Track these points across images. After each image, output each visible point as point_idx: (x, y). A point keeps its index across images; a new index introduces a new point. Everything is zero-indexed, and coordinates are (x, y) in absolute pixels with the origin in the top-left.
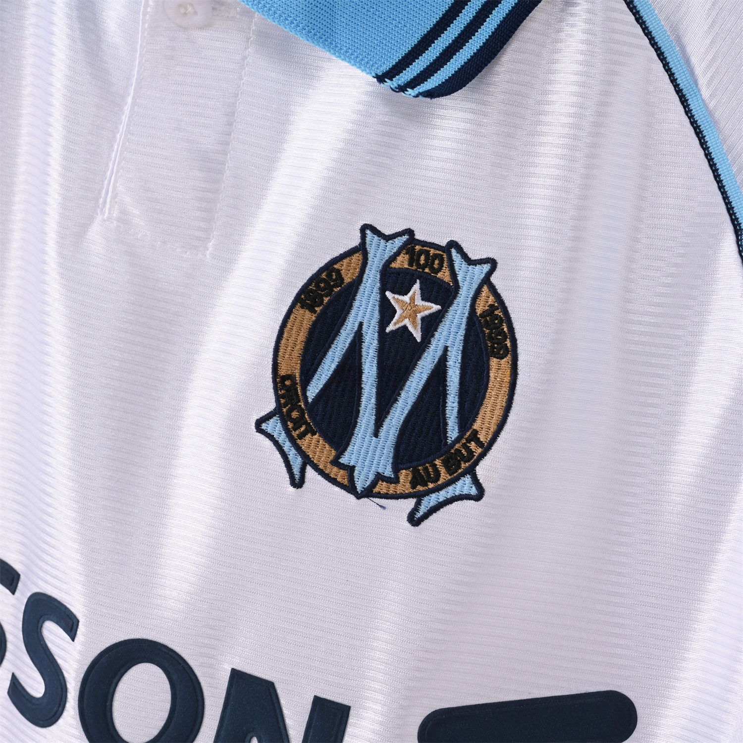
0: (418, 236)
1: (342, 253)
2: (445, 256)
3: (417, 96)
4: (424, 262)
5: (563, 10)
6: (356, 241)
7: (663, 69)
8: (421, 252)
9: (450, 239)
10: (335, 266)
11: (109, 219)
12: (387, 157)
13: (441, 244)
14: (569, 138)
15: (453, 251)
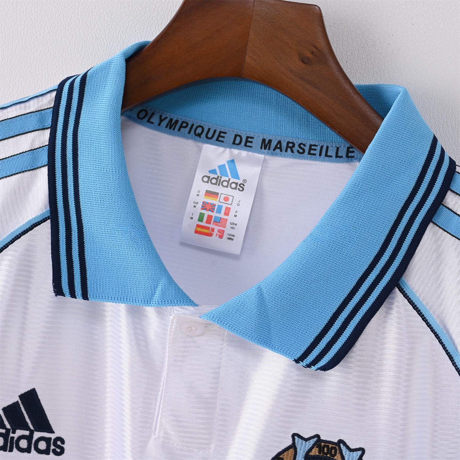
0: (322, 438)
1: (283, 449)
2: (337, 448)
3: (317, 370)
4: (326, 451)
5: (385, 317)
6: (290, 442)
7: (439, 343)
8: (324, 446)
9: (339, 439)
10: (281, 456)
11: (158, 437)
12: (302, 397)
13: (335, 442)
14: (395, 384)
15: (341, 445)
